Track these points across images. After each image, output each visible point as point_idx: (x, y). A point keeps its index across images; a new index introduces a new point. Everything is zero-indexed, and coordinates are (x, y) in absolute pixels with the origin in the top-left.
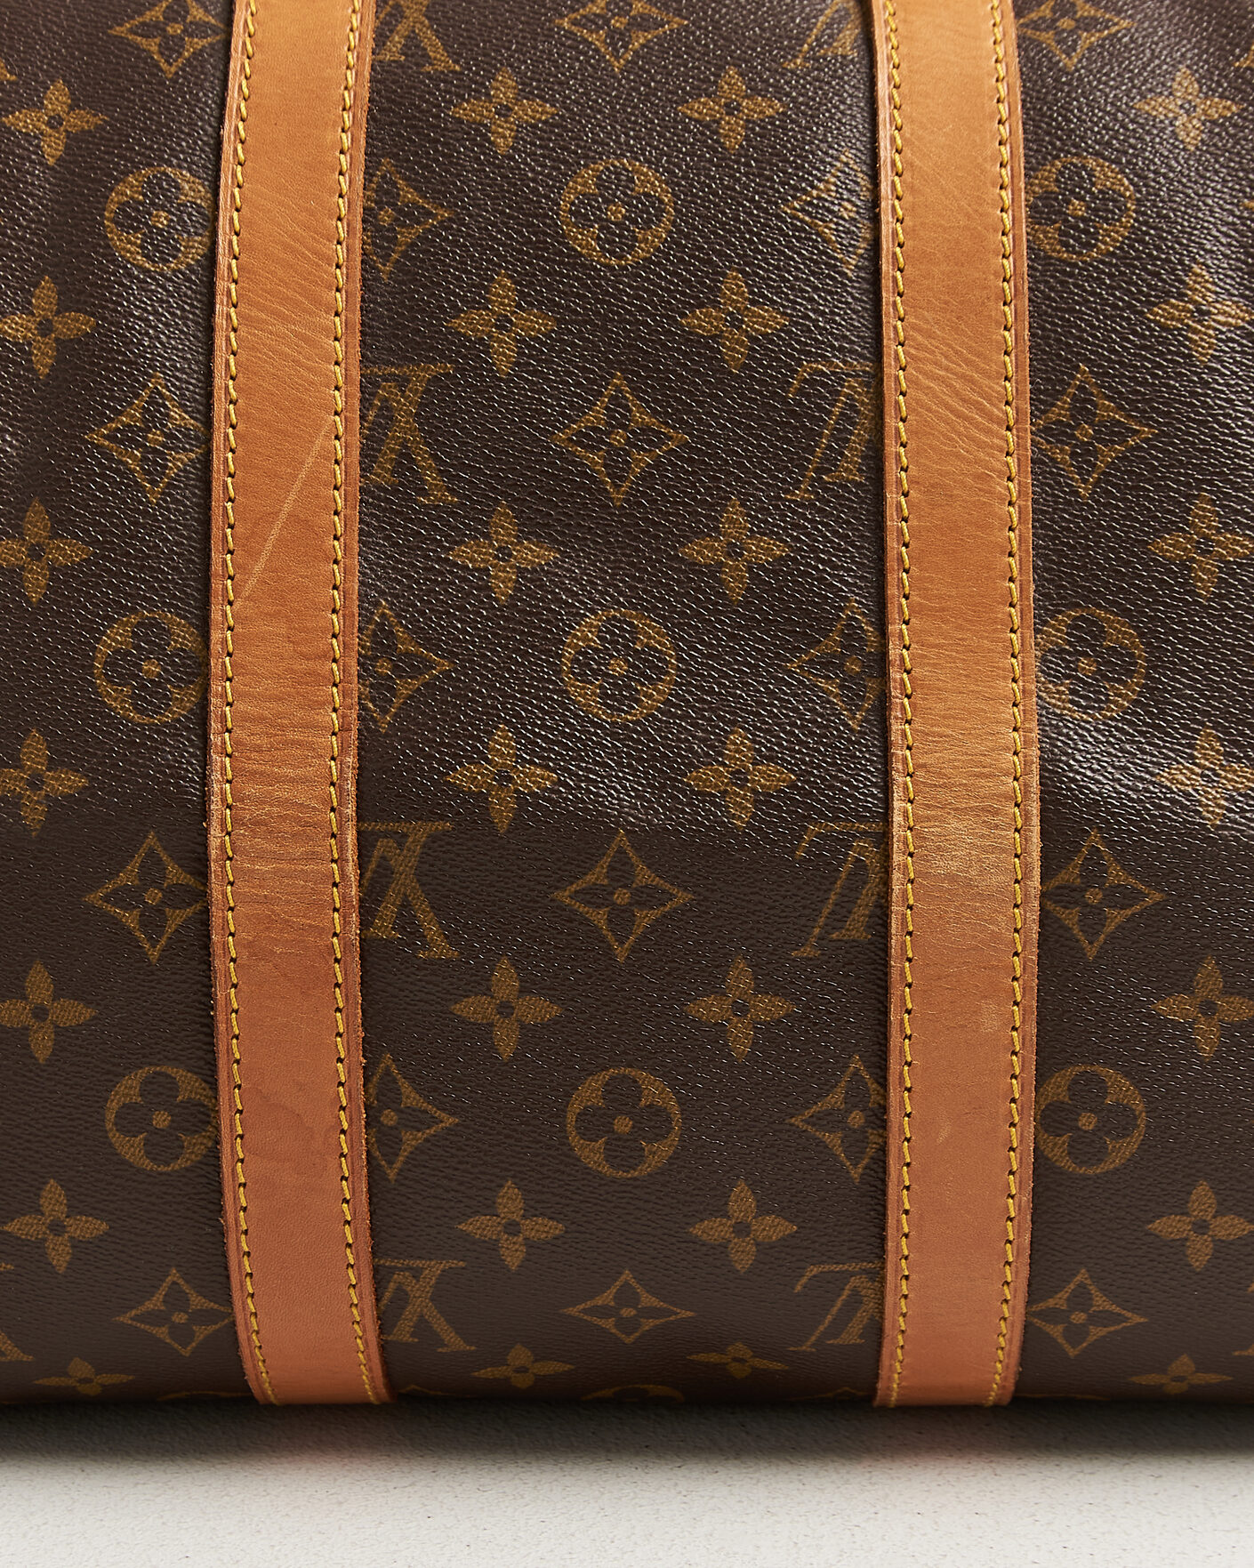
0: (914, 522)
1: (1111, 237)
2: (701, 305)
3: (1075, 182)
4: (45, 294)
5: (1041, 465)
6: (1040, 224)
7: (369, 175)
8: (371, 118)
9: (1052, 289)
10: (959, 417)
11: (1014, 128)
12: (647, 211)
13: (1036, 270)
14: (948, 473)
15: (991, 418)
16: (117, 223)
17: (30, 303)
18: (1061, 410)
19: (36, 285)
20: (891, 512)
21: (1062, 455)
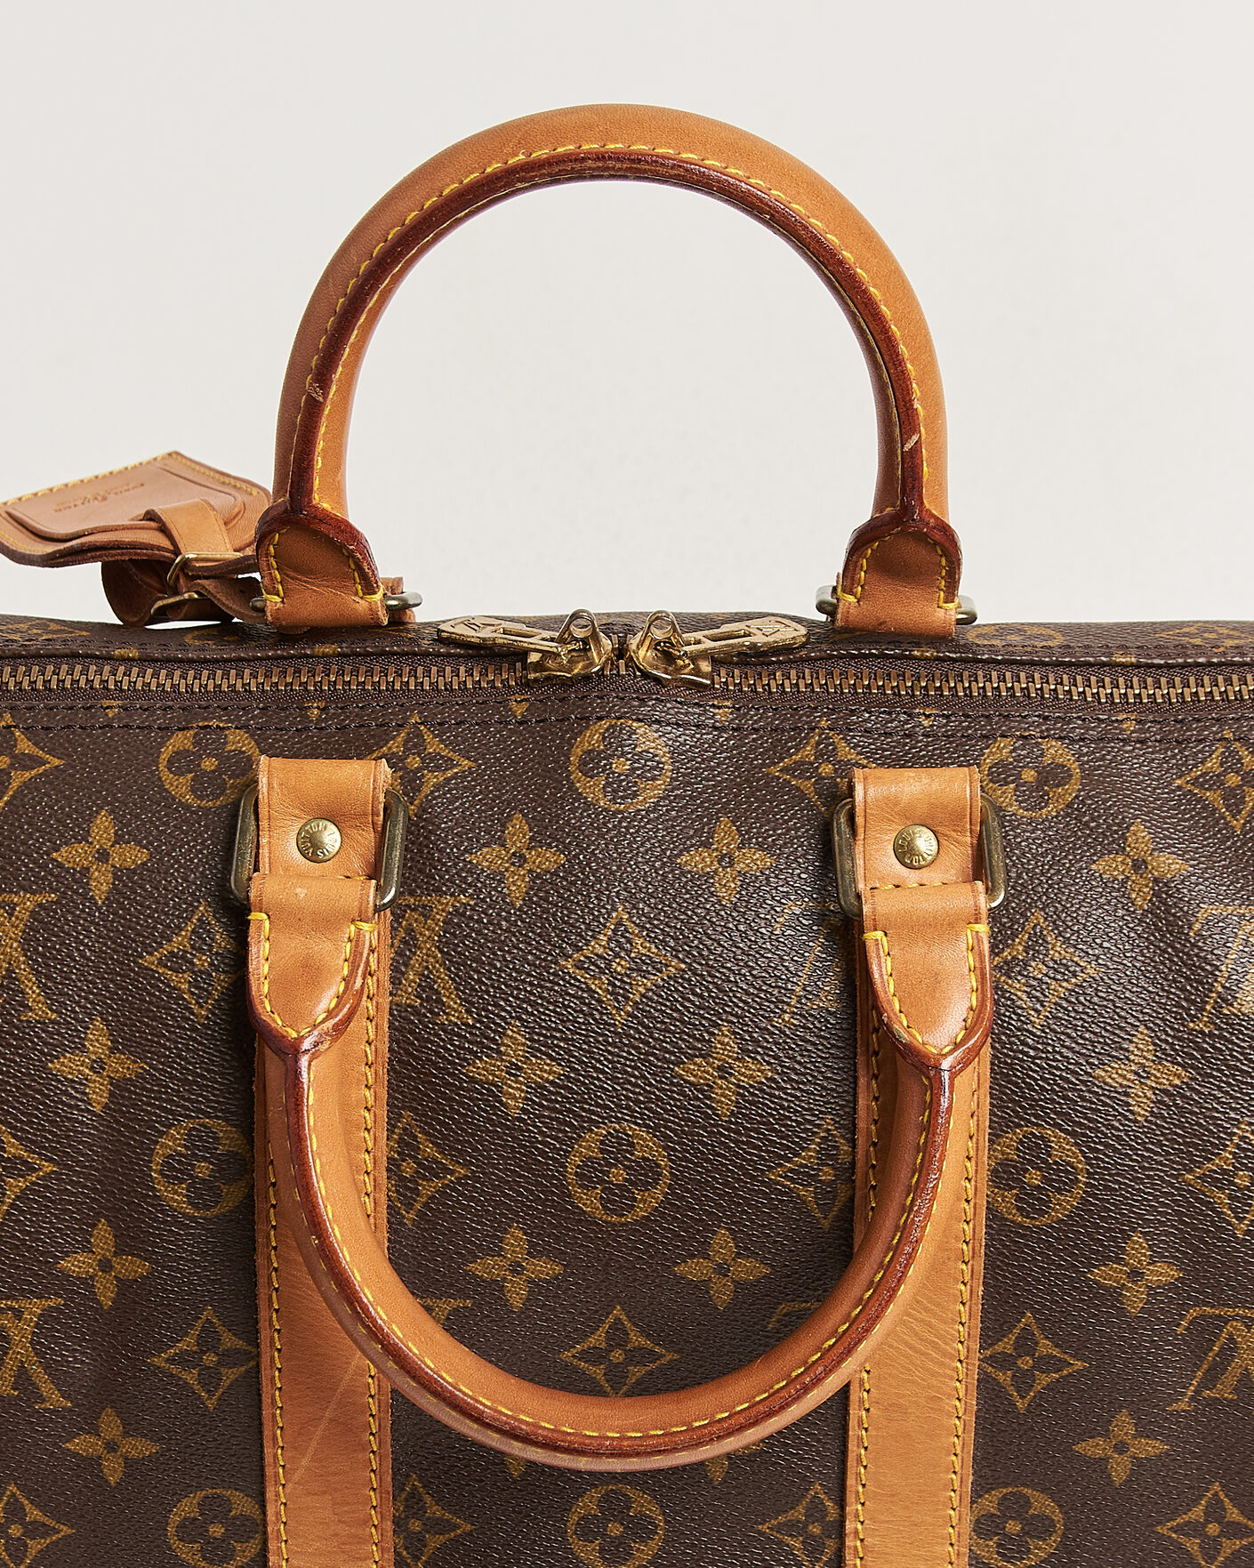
0: (872, 1432)
1: (1064, 1204)
2: (693, 1256)
3: (1035, 1149)
4: (103, 1237)
5: (986, 1384)
6: (999, 1188)
7: (391, 1128)
8: (391, 1070)
9: (1005, 1246)
10: (916, 1352)
11: (981, 1101)
12: (646, 1173)
13: (992, 1228)
14: (904, 1396)
15: (945, 1354)
16: (164, 1176)
17: (89, 1242)
18: (1006, 1345)
19: (94, 1226)
20: (853, 1423)
21: (1004, 1378)
